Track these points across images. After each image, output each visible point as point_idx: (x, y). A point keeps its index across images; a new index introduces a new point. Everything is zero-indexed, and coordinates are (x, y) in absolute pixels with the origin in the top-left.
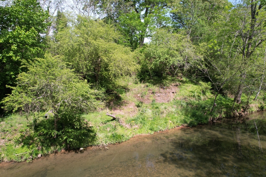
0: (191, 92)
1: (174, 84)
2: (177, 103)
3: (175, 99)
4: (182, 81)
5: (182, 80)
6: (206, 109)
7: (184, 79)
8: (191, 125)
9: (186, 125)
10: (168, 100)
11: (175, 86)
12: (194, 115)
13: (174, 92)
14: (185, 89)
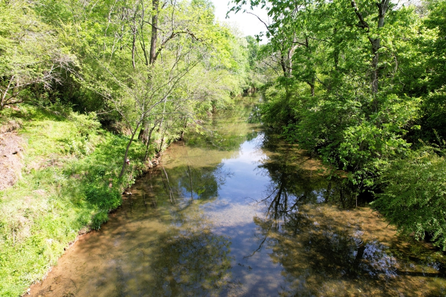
0: (61, 141)
1: (6, 127)
5: (20, 112)
7: (24, 109)
8: (97, 227)
9: (86, 229)
14: (41, 135)
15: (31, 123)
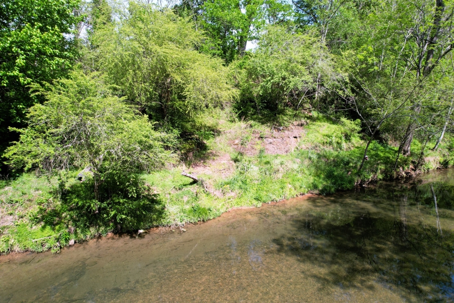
0: (327, 136)
1: (297, 123)
2: (301, 154)
3: (299, 148)
4: (310, 118)
5: (311, 116)
6: (351, 165)
7: (314, 114)
8: (325, 193)
9: (316, 192)
10: (286, 149)
11: (298, 125)
12: (330, 175)
13: (297, 136)
14: (316, 130)
15: (314, 123)
